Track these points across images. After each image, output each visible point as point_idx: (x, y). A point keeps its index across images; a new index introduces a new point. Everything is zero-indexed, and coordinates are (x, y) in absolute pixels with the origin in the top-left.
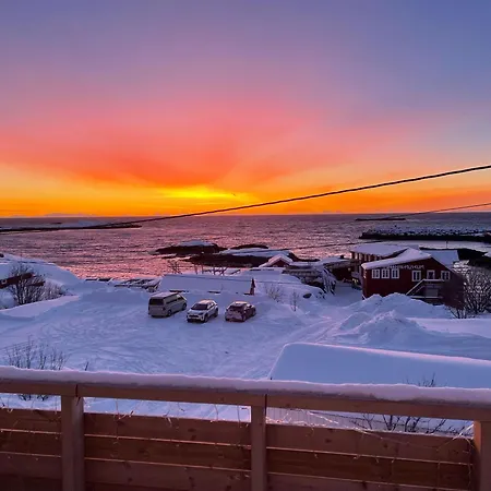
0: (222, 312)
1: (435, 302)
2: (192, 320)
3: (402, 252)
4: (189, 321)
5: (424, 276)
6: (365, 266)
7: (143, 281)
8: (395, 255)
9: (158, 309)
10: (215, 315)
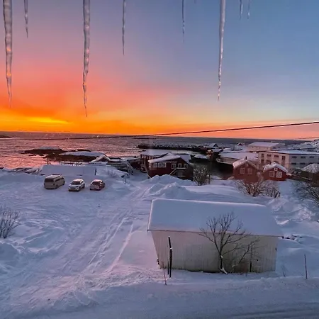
0: (87, 186)
1: (183, 178)
2: (72, 190)
3: (165, 155)
4: (70, 191)
5: (177, 166)
6: (150, 161)
7: (25, 169)
8: (162, 156)
9: (50, 184)
10: (83, 187)
